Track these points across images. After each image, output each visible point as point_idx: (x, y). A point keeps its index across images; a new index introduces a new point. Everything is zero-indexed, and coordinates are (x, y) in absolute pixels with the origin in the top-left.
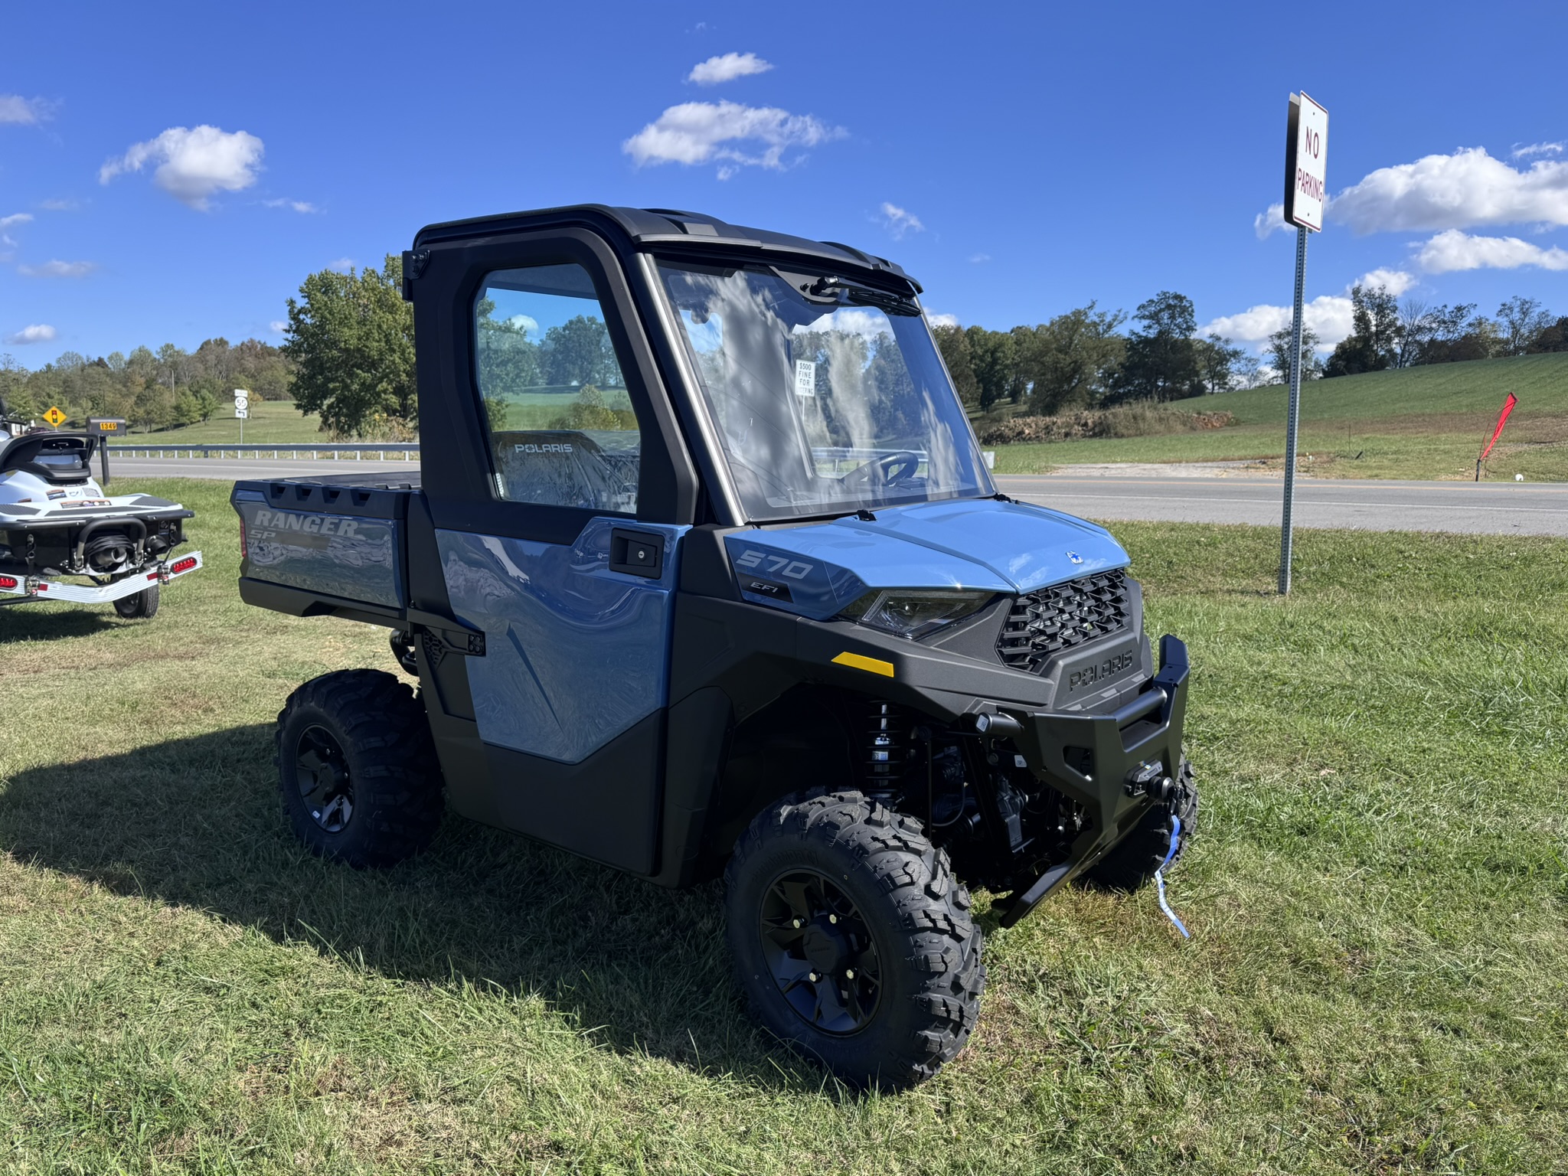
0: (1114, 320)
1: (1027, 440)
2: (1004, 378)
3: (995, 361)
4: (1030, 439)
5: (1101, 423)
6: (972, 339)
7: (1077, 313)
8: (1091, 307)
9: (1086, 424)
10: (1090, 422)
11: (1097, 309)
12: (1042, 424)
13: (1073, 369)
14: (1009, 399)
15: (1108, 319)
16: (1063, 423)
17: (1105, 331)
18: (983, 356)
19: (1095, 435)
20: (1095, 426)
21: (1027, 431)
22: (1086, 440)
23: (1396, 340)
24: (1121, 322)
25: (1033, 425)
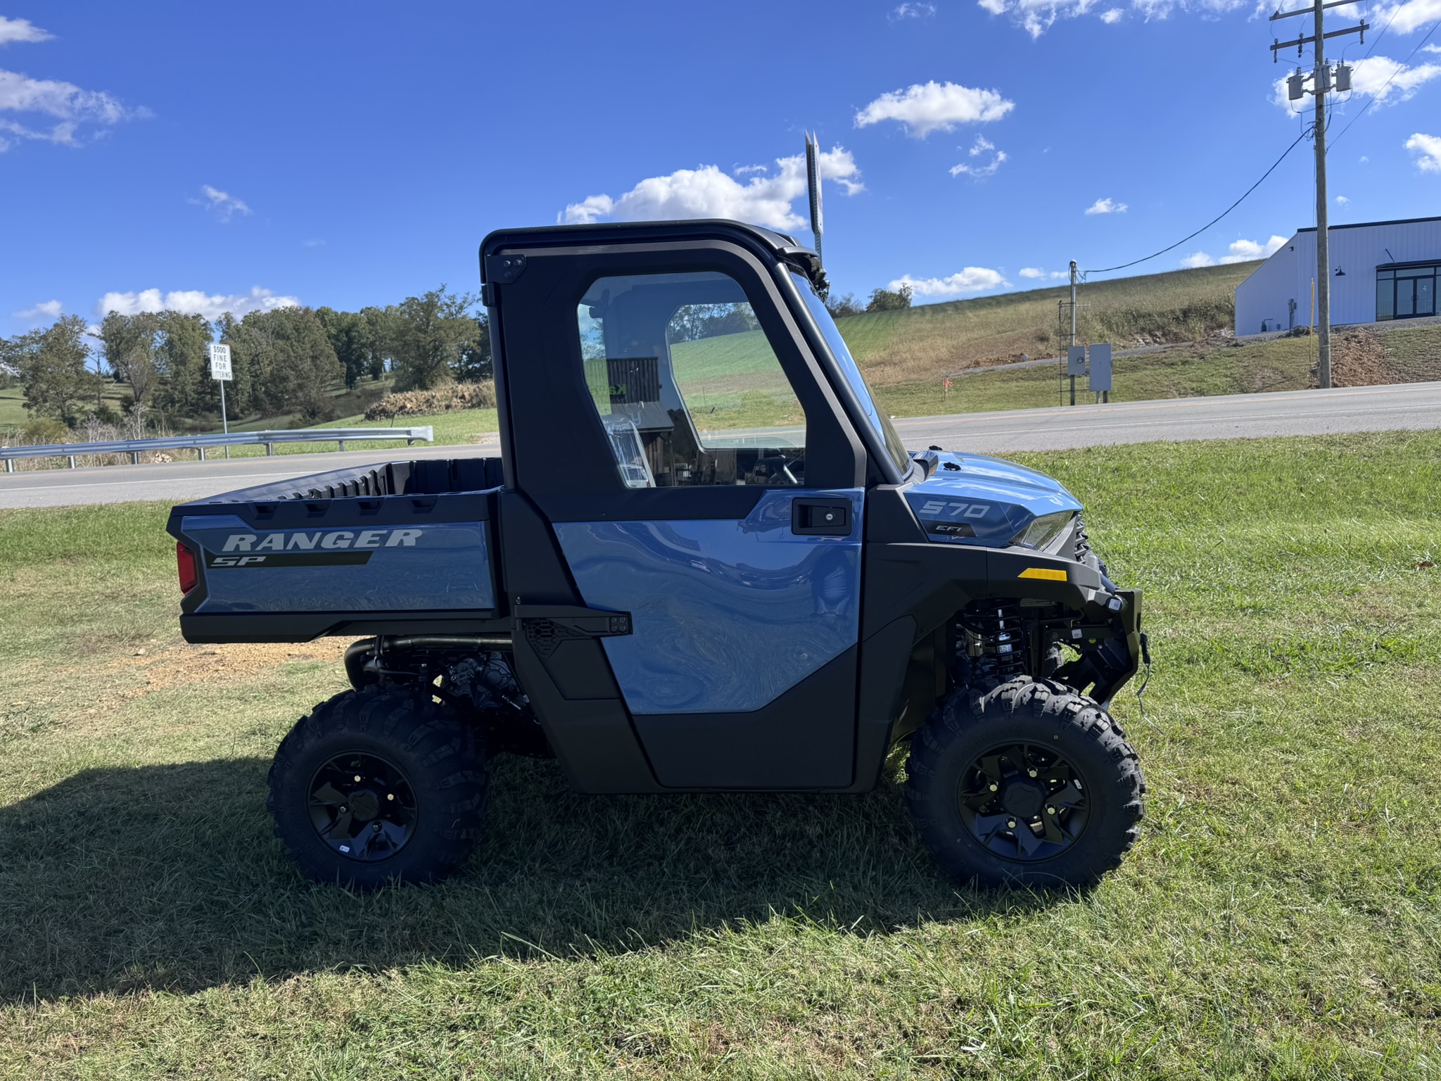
0: (464, 302)
1: (411, 413)
2: (363, 356)
3: (350, 341)
4: (413, 412)
5: (477, 395)
6: (323, 320)
7: (430, 296)
8: (442, 290)
9: (463, 397)
10: (466, 394)
11: (448, 292)
12: (421, 398)
13: (434, 347)
14: (370, 376)
15: (459, 301)
16: (442, 397)
17: (458, 312)
18: (338, 335)
19: (473, 406)
20: (472, 398)
21: (409, 406)
22: (467, 410)
23: (686, 318)
24: (471, 304)
25: (413, 399)
